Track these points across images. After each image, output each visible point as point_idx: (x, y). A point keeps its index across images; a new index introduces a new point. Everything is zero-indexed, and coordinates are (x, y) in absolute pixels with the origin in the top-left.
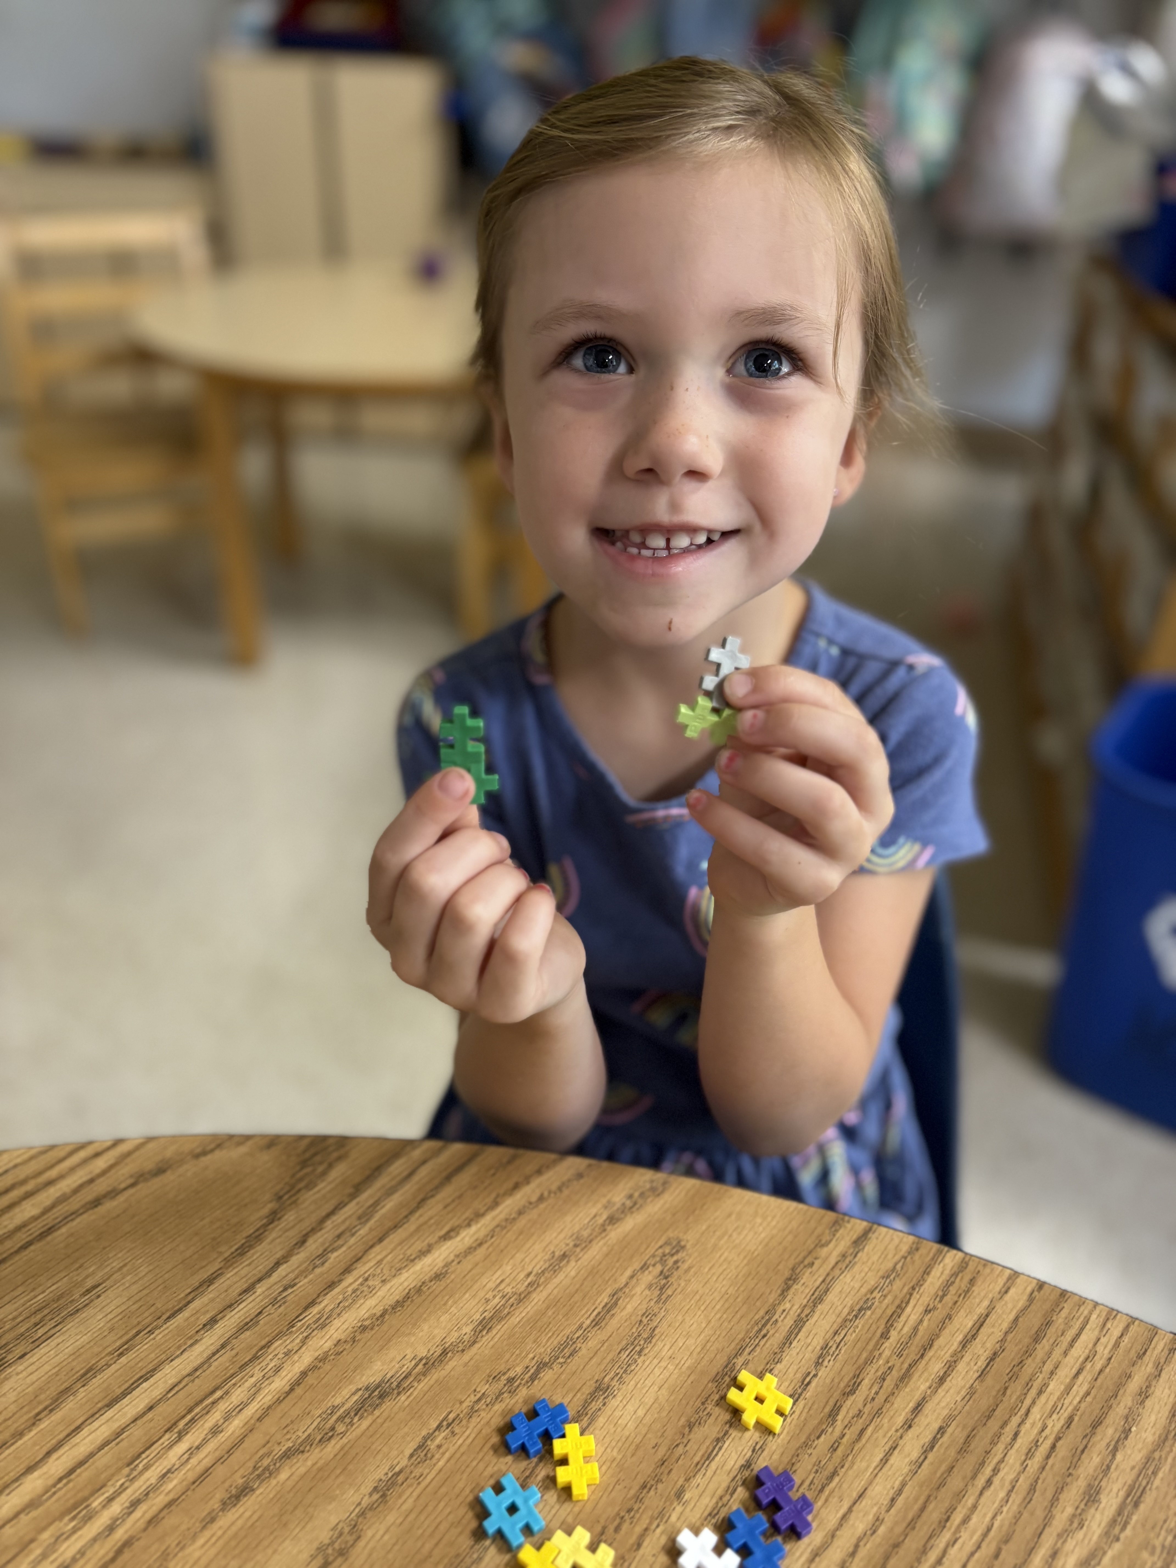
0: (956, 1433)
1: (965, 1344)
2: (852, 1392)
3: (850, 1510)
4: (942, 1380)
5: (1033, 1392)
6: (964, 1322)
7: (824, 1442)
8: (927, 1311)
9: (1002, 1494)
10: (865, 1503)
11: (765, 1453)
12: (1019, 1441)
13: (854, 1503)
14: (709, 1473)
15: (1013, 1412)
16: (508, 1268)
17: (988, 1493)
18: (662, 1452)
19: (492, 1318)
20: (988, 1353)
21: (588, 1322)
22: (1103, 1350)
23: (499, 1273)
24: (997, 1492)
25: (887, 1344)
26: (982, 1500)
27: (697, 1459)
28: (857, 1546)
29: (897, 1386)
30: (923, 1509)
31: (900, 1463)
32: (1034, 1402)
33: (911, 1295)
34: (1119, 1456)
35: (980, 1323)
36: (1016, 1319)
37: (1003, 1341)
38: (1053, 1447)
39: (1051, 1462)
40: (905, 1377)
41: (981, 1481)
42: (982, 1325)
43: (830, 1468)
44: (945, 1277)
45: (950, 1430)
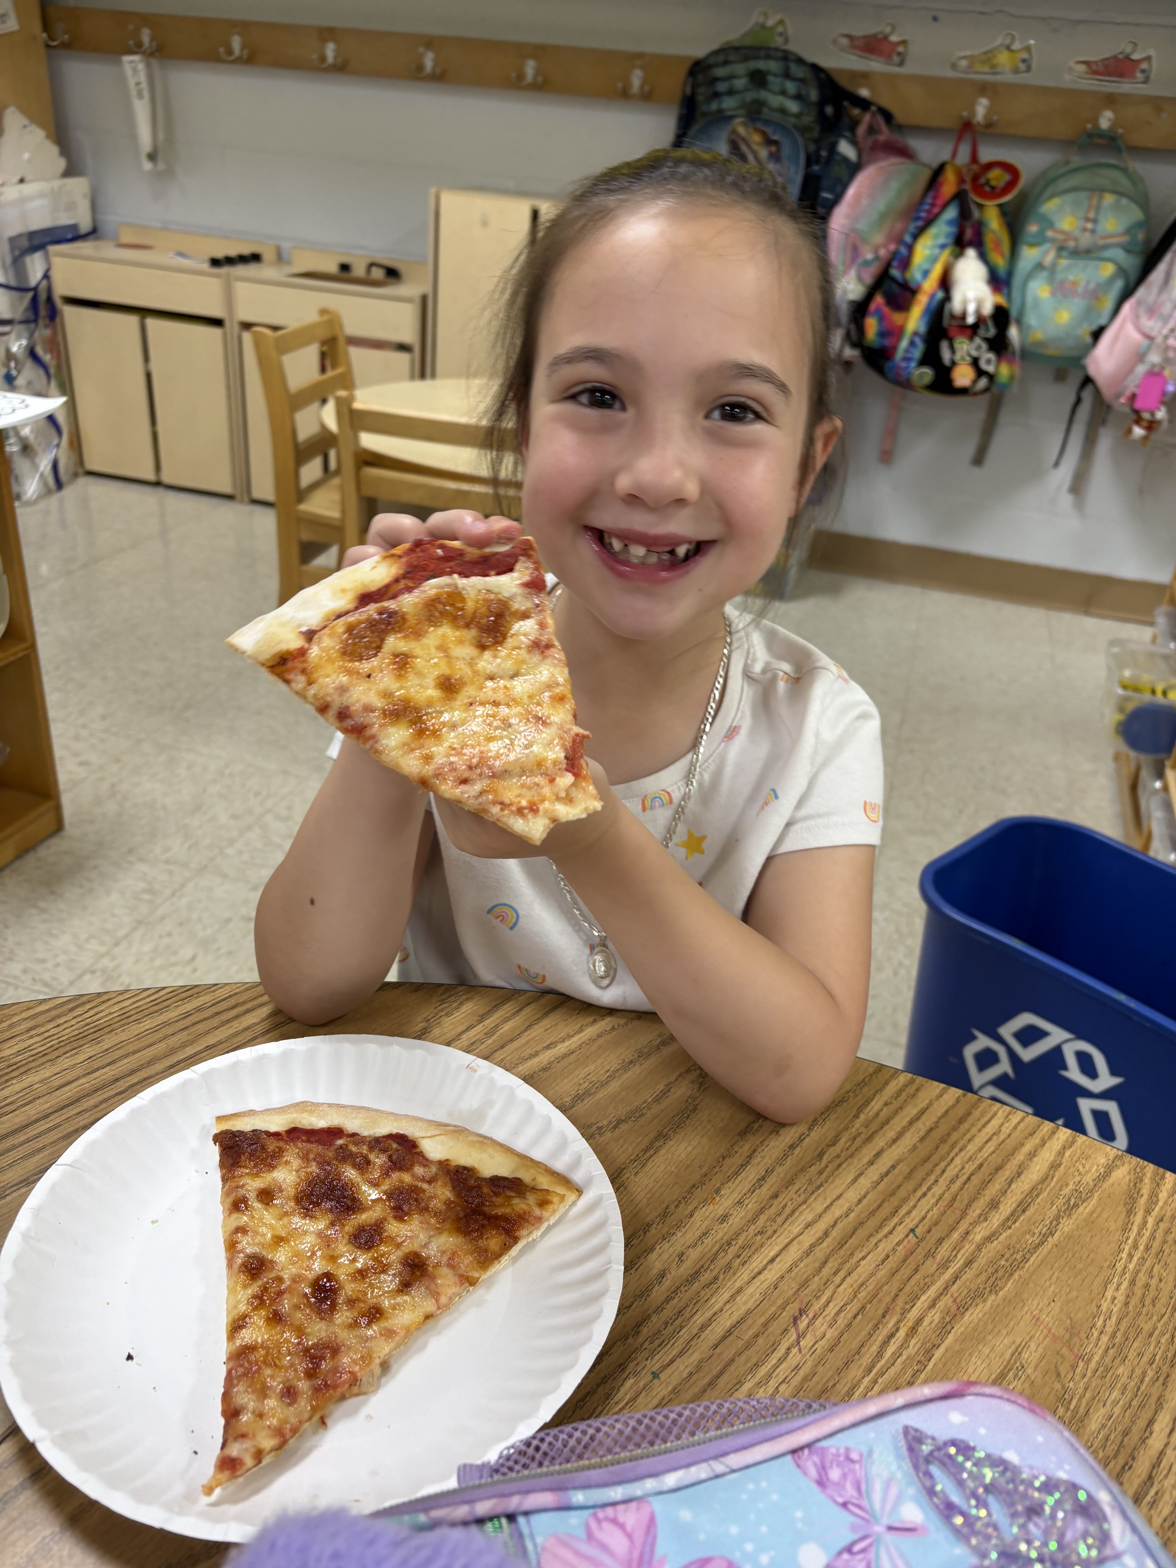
0: (903, 1168)
1: (911, 1123)
2: (834, 1145)
3: (831, 1204)
4: (894, 1141)
5: (956, 1150)
6: (911, 1111)
7: (814, 1169)
8: (886, 1104)
9: (933, 1201)
10: (841, 1201)
11: (775, 1173)
12: (945, 1175)
13: (834, 1201)
14: (737, 1182)
15: (942, 1159)
16: (592, 1067)
17: (924, 1200)
18: (704, 1170)
19: (583, 1094)
20: (927, 1128)
21: (650, 1100)
22: (1006, 1130)
23: (586, 1069)
24: (930, 1199)
25: (858, 1121)
26: (920, 1203)
27: (728, 1174)
28: (835, 1223)
29: (864, 1143)
30: (880, 1206)
31: (865, 1183)
32: (956, 1155)
33: (875, 1095)
34: (1013, 1186)
35: (923, 1112)
36: (947, 1111)
37: (937, 1122)
38: (969, 1179)
39: (967, 1186)
40: (869, 1139)
41: (919, 1193)
42: (923, 1113)
43: (818, 1183)
44: (899, 1086)
45: (899, 1167)
